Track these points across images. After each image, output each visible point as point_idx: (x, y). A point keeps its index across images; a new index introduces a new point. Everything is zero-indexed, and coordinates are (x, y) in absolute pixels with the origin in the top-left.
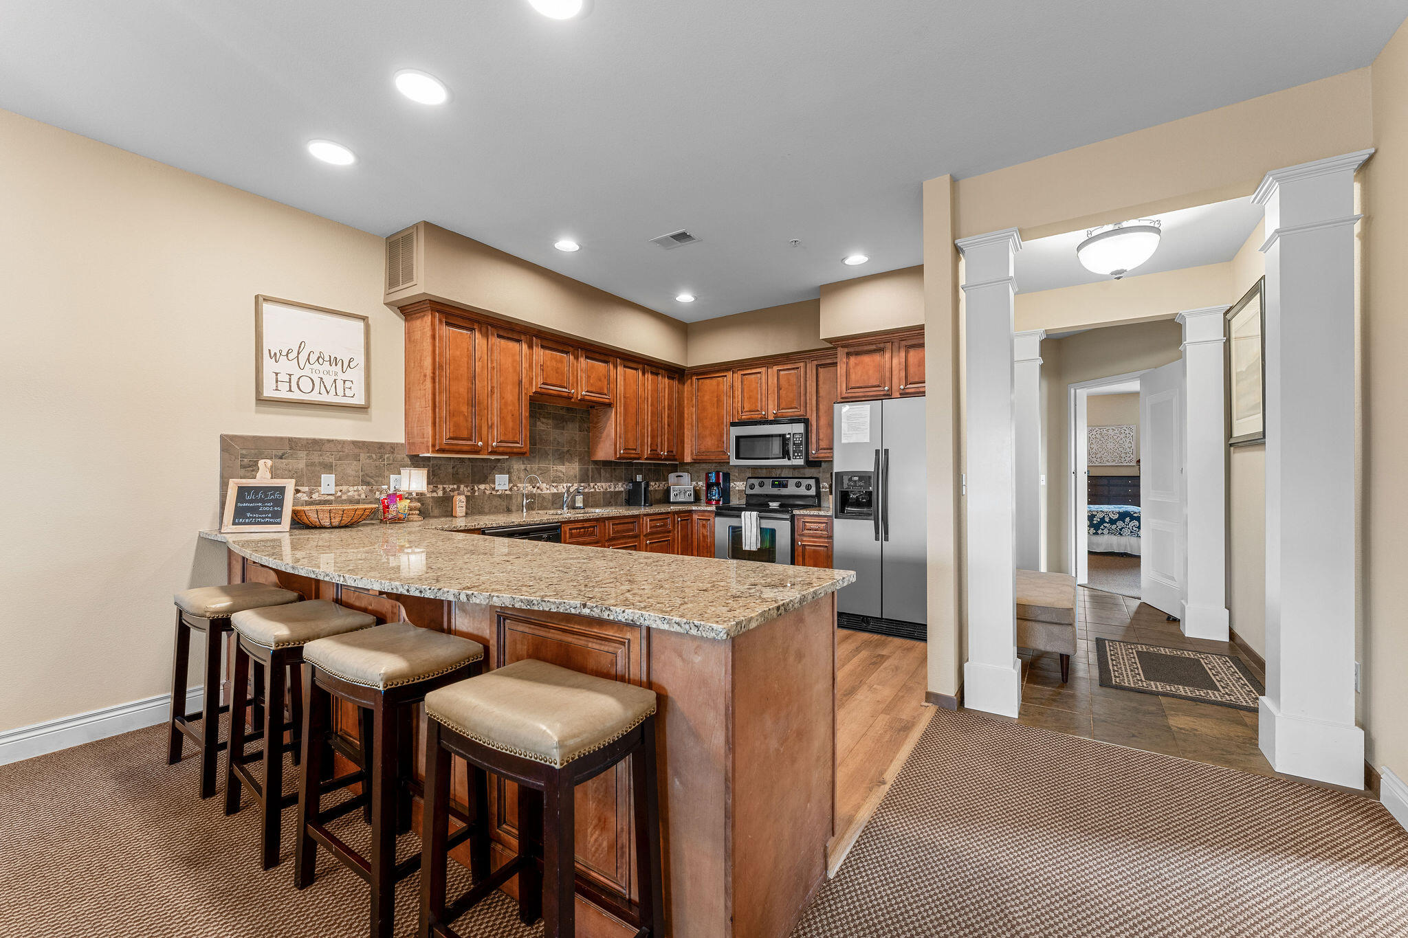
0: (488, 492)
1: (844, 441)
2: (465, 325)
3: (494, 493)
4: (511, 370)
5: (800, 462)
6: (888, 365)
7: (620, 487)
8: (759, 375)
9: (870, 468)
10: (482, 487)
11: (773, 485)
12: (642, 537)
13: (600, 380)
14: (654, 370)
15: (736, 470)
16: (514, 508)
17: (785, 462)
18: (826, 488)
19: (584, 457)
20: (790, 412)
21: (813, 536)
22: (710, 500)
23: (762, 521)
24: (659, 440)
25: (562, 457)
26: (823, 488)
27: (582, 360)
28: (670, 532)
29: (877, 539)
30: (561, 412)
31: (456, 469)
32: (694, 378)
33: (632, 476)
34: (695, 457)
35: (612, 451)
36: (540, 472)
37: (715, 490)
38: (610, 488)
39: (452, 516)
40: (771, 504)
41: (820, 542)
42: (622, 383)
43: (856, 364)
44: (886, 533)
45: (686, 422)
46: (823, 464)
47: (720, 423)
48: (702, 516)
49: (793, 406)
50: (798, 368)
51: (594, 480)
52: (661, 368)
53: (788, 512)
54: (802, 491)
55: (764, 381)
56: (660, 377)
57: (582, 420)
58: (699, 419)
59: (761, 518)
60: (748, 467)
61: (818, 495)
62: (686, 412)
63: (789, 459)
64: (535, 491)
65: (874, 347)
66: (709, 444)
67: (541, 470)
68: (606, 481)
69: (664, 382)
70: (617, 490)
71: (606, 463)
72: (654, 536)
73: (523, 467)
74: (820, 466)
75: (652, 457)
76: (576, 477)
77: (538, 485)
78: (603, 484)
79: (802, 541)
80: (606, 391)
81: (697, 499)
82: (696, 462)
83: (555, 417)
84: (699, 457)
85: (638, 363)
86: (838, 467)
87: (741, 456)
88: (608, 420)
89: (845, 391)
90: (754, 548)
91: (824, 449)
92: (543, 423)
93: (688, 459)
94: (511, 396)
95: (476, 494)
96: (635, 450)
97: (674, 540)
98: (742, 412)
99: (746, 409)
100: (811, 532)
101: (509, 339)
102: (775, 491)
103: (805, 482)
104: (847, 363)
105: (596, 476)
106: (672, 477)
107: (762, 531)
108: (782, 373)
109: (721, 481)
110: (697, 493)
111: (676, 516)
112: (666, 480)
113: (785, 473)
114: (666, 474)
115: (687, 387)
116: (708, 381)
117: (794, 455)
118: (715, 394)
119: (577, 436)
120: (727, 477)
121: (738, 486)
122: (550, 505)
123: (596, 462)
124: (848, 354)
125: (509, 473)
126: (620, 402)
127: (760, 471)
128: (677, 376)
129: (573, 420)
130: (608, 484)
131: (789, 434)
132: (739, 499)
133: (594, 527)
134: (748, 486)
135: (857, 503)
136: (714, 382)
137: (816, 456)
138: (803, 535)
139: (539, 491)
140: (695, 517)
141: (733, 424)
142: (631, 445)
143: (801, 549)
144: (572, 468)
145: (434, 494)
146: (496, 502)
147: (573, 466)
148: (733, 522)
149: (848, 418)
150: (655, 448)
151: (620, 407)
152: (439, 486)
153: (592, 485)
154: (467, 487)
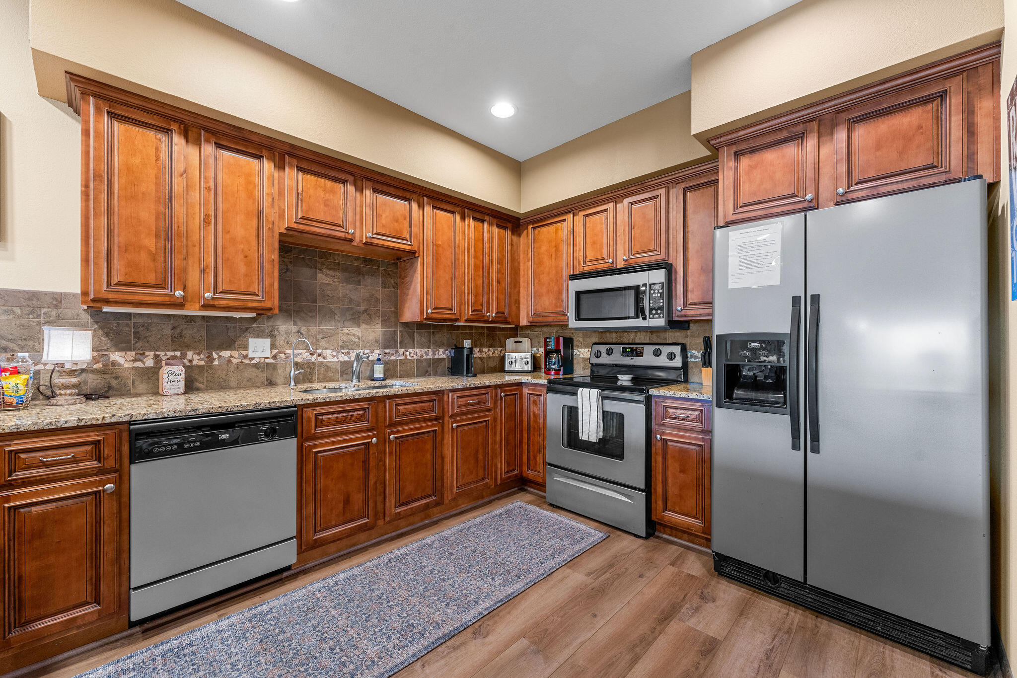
0: (235, 361)
1: (731, 285)
2: (153, 122)
3: (246, 361)
4: (243, 195)
5: (660, 322)
6: (811, 158)
7: (442, 354)
8: (605, 214)
9: (784, 327)
10: (226, 354)
11: (624, 353)
12: (446, 419)
13: (397, 221)
14: (478, 215)
15: (581, 335)
16: (280, 380)
17: (639, 322)
18: (696, 357)
19: (389, 319)
20: (646, 258)
21: (679, 428)
22: (549, 370)
23: (606, 402)
24: (485, 299)
25: (356, 317)
26: (692, 357)
27: (368, 193)
28: (489, 410)
29: (795, 447)
30: (356, 263)
31: (178, 331)
32: (530, 227)
33: (458, 341)
34: (531, 319)
35: (418, 311)
36: (321, 335)
37: (554, 357)
38: (427, 354)
39: (157, 393)
40: (620, 377)
41: (690, 438)
42: (430, 226)
43: (752, 168)
44: (816, 438)
45: (522, 279)
46: (691, 325)
47: (558, 278)
48: (533, 390)
49: (650, 248)
50: (656, 197)
51: (403, 345)
52: (488, 215)
53: (641, 391)
54: (663, 361)
55: (611, 220)
56: (486, 225)
57: (387, 274)
58: (535, 275)
59: (604, 398)
60: (594, 330)
61: (685, 366)
62: (522, 268)
63: (644, 319)
64: (313, 358)
65: (785, 134)
66: (547, 303)
67: (322, 333)
68: (422, 346)
69: (492, 232)
70: (437, 357)
71: (420, 326)
72: (465, 417)
73: (294, 329)
74: (688, 328)
75: (475, 318)
76: (377, 341)
77: (319, 351)
78: (418, 351)
79: (662, 434)
80: (406, 235)
81: (536, 367)
82: (533, 325)
83: (345, 269)
84: (536, 320)
85: (456, 205)
86: (720, 328)
87: (582, 317)
88: (415, 271)
89: (731, 211)
90: (594, 439)
91: (695, 304)
92: (327, 275)
93: (524, 322)
94: (242, 229)
95: (216, 363)
96: (451, 309)
97: (495, 420)
98: (584, 262)
99: (589, 258)
100: (676, 422)
101: (238, 151)
102: (627, 360)
103: (666, 350)
104: (736, 168)
105: (408, 340)
106: (510, 342)
107: (606, 415)
108: (634, 207)
109: (561, 347)
110: (535, 359)
111: (499, 391)
112: (503, 346)
113: (640, 338)
114: (502, 339)
115: (523, 239)
116: (545, 229)
117: (651, 313)
118: (553, 244)
119: (380, 293)
120: (569, 343)
121: (582, 353)
122: (338, 375)
123: (406, 325)
124: (738, 155)
125: (271, 336)
126: (428, 250)
127: (608, 335)
128: (509, 225)
129: (373, 274)
130: (423, 351)
131: (645, 285)
132: (584, 369)
133: (364, 409)
134: (593, 355)
135: (755, 385)
136: (552, 228)
137: (683, 313)
138: (663, 425)
139: (321, 359)
140: (526, 391)
141: (573, 277)
142: (444, 303)
143: (660, 444)
144: (375, 331)
145: (139, 364)
146: (250, 373)
147: (374, 328)
148: (568, 400)
149: (741, 248)
150: (479, 308)
151: (428, 256)
152: (147, 353)
153: (401, 351)
154: (199, 354)
